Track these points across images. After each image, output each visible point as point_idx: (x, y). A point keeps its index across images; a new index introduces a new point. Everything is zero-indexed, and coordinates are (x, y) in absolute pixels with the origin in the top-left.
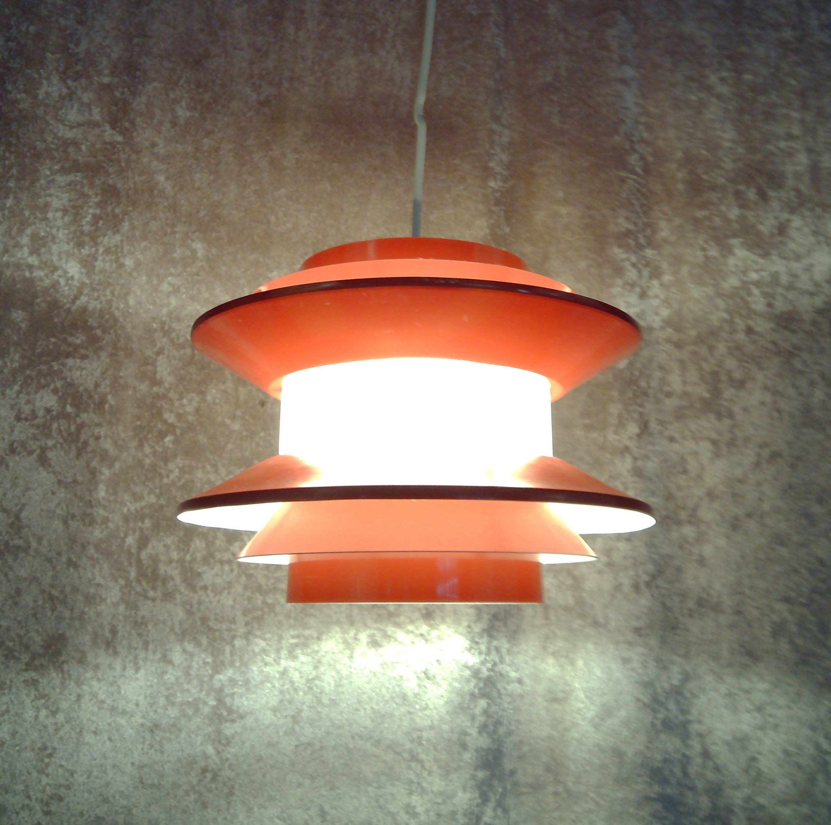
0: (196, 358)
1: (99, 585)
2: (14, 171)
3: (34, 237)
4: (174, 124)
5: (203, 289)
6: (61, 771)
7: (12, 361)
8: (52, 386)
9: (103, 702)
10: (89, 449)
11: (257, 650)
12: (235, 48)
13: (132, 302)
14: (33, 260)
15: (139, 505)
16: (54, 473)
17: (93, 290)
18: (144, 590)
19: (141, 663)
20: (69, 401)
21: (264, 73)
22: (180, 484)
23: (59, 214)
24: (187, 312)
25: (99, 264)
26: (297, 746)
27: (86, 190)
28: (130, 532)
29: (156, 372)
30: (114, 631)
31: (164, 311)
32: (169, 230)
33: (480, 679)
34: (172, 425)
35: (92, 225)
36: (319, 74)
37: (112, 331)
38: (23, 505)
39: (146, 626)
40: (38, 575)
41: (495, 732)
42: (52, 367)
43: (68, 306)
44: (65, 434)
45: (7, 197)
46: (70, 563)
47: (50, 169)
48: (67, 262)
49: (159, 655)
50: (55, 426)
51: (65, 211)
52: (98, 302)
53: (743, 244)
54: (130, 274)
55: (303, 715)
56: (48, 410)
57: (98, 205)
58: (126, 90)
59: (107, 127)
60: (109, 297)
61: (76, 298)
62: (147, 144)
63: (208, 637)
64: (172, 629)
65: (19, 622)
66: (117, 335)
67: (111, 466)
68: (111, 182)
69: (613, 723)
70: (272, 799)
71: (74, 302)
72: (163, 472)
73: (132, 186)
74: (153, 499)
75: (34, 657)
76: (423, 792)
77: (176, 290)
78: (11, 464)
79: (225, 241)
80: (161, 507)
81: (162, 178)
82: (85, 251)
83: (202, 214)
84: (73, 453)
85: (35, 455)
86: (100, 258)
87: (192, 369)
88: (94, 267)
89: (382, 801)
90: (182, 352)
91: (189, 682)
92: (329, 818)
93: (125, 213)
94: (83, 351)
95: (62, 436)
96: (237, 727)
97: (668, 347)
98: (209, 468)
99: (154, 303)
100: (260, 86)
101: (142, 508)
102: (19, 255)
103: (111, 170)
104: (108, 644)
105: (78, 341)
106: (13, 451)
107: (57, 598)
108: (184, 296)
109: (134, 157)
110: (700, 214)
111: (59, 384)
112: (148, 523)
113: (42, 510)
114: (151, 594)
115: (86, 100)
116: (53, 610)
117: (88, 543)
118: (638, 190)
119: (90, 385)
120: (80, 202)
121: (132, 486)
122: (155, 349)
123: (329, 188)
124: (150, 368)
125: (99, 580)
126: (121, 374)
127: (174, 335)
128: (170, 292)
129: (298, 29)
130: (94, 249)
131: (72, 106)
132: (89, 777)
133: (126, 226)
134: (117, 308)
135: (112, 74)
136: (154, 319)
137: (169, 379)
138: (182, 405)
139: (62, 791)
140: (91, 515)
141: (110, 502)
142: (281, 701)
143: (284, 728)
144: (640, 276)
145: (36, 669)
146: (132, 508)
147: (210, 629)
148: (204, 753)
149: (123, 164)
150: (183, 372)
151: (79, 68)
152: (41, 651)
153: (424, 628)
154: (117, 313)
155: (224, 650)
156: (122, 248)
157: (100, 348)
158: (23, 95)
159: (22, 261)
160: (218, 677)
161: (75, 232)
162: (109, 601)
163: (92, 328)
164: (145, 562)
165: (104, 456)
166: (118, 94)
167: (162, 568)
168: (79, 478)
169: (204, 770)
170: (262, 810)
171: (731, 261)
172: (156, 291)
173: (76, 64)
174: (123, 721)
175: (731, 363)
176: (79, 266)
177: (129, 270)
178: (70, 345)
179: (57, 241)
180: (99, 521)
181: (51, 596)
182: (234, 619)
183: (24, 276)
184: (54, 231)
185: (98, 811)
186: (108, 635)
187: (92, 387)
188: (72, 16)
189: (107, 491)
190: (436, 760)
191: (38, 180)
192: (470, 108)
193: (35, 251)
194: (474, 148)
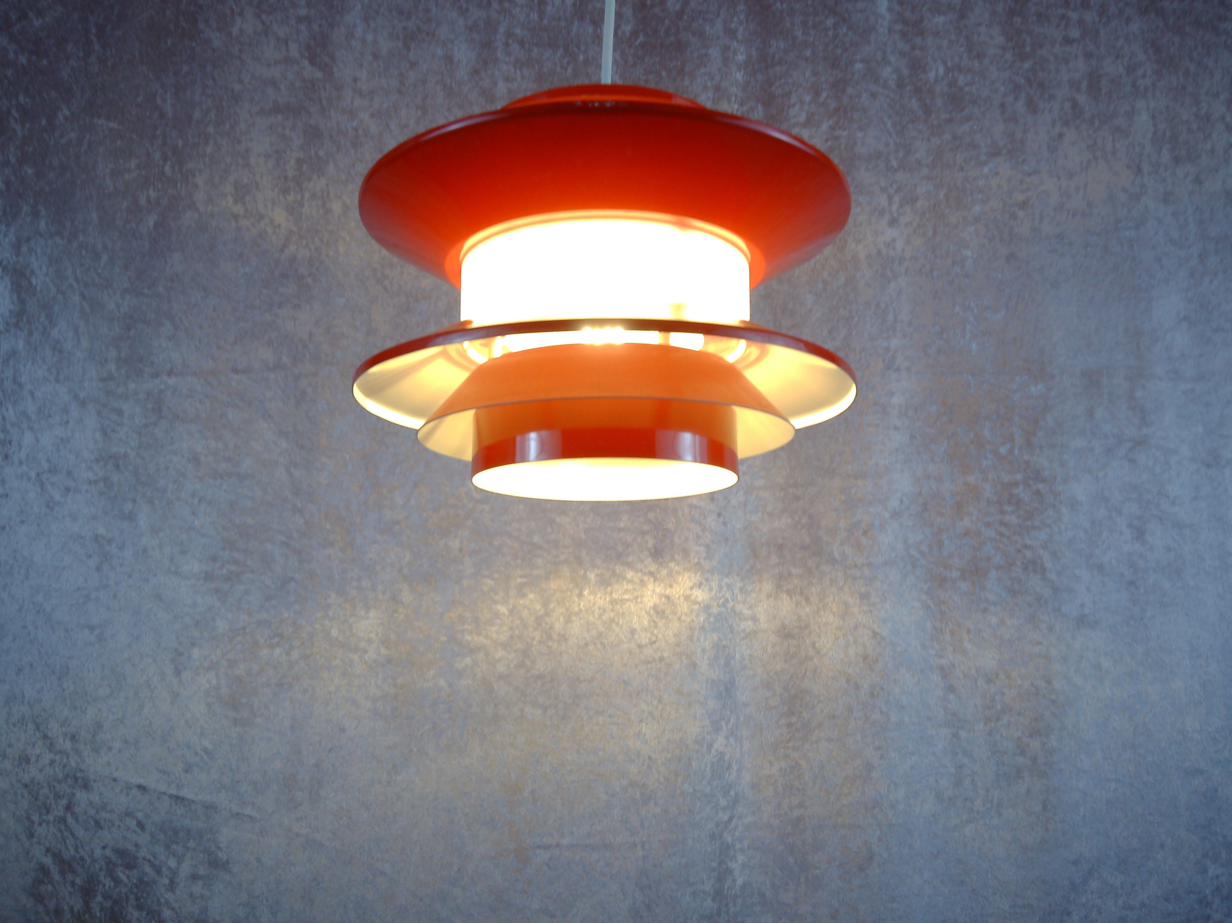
2: (213, 115)
3: (237, 185)
4: (376, 56)
8: (266, 337)
10: (308, 398)
11: (485, 588)
14: (238, 209)
16: (275, 423)
17: (302, 237)
19: (371, 603)
23: (262, 160)
25: (306, 210)
26: (527, 678)
27: (288, 132)
33: (709, 615)
35: (296, 170)
37: (323, 279)
39: (375, 568)
43: (277, 255)
45: (207, 144)
47: (249, 112)
48: (272, 210)
49: (388, 596)
51: (268, 156)
52: (307, 250)
55: (533, 649)
57: (301, 147)
58: (324, 21)
59: (306, 63)
60: (318, 245)
61: (284, 247)
62: (348, 79)
66: (329, 283)
68: (313, 122)
71: (282, 251)
73: (335, 126)
82: (291, 198)
84: (292, 403)
86: (306, 204)
88: (301, 213)
93: (329, 155)
94: (294, 301)
96: (468, 661)
100: (467, 10)
102: (224, 204)
103: (312, 110)
105: (290, 291)
109: (335, 94)
111: (273, 335)
115: (282, 35)
119: (304, 335)
120: (282, 145)
126: (335, 323)
130: (299, 195)
131: (268, 43)
133: (331, 168)
134: (327, 256)
142: (511, 637)
143: (515, 663)
144: (890, 204)
148: (437, 686)
149: (324, 102)
153: (653, 568)
154: (327, 261)
155: (453, 589)
156: (328, 193)
157: (312, 297)
158: (217, 34)
159: (227, 211)
160: (448, 615)
161: (279, 178)
163: (303, 277)
174: (356, 657)
176: (285, 213)
178: (281, 295)
179: (261, 188)
184: (258, 178)
187: (306, 337)
191: (238, 124)
192: (701, 21)
193: (239, 199)
194: (705, 66)
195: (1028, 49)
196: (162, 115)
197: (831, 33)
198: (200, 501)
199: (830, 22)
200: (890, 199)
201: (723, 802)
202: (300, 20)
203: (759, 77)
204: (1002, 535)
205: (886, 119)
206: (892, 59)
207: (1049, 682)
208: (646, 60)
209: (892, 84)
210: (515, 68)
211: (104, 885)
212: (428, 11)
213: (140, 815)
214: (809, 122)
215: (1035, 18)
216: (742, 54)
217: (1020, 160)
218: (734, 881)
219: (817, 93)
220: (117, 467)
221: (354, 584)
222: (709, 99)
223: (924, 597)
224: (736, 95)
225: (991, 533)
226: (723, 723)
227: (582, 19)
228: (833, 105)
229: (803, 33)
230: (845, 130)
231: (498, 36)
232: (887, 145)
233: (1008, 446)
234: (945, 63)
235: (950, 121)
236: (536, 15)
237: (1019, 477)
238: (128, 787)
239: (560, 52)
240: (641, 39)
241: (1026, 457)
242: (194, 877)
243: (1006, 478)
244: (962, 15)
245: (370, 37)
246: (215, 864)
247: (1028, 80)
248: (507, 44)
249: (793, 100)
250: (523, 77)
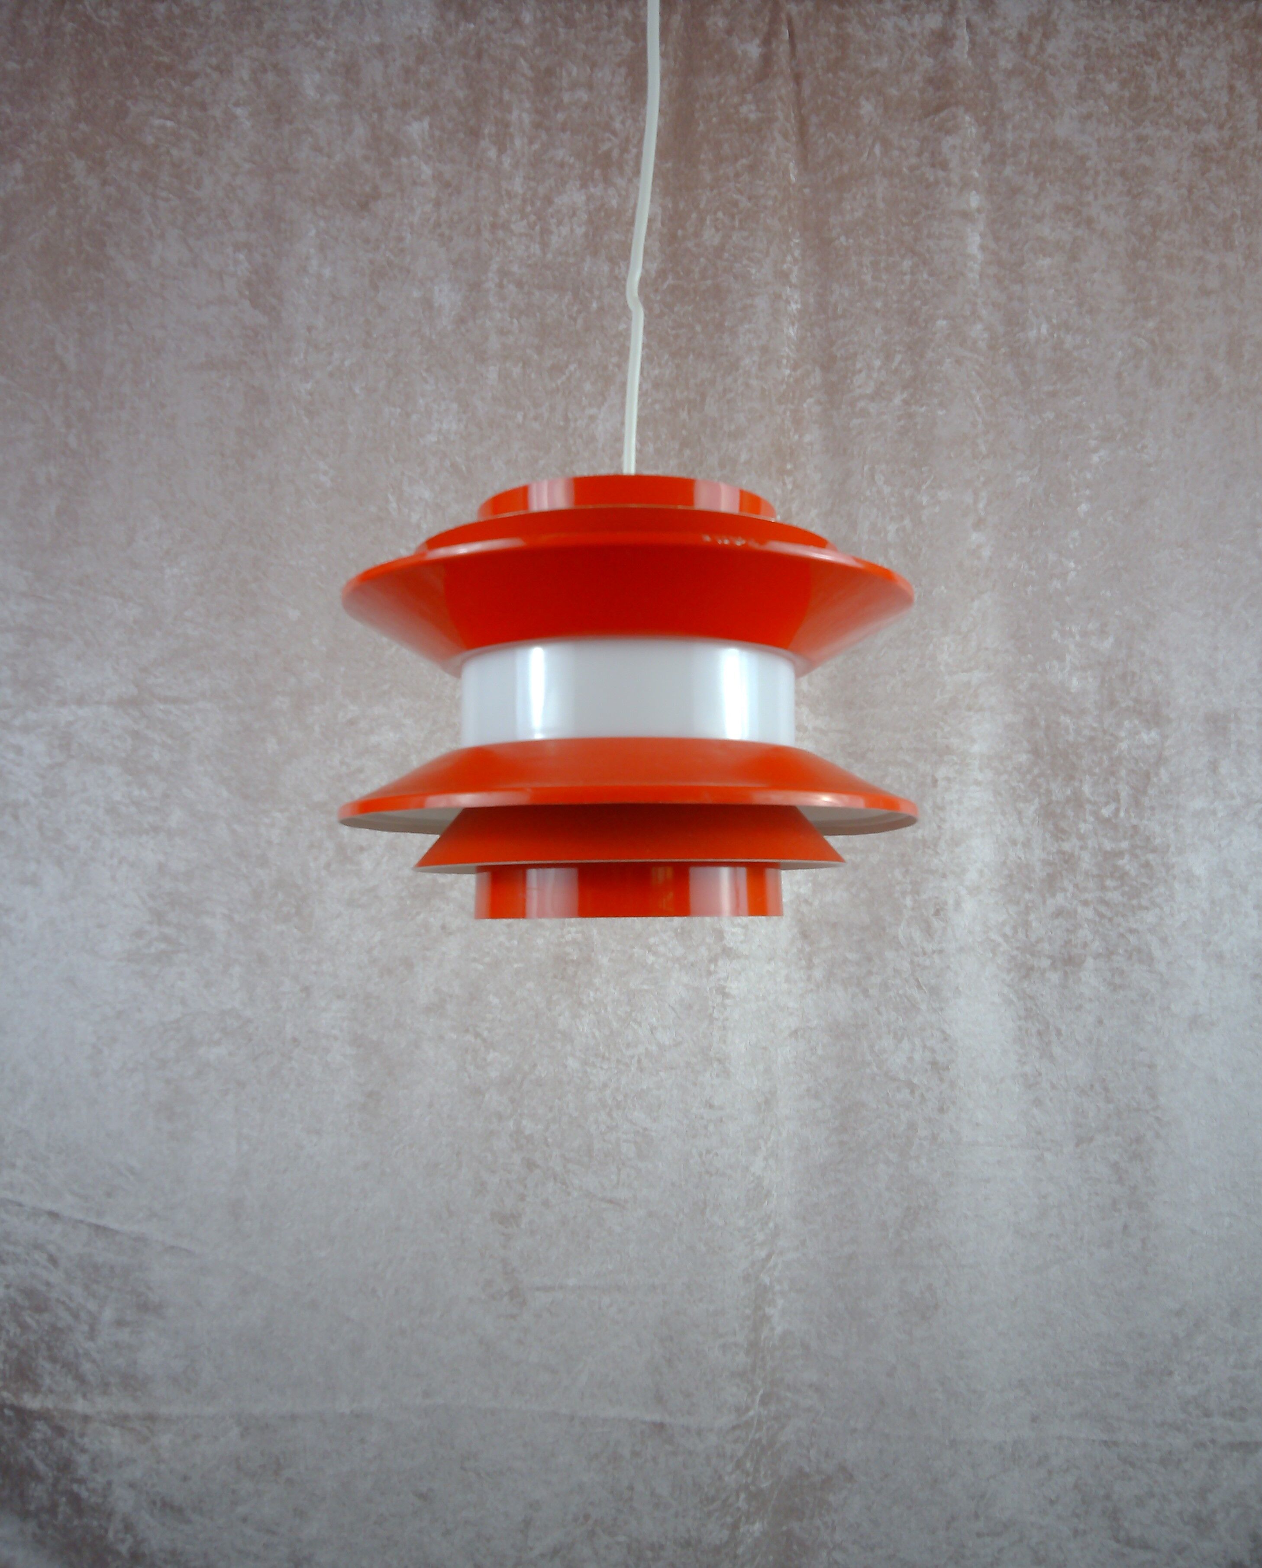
2: (128, 370)
4: (335, 298)
12: (415, 183)
21: (456, 217)
27: (224, 394)
35: (236, 443)
36: (533, 218)
45: (122, 408)
47: (175, 366)
57: (242, 414)
58: (268, 250)
62: (301, 327)
68: (256, 382)
82: (230, 479)
86: (250, 488)
93: (277, 426)
100: (451, 239)
103: (255, 366)
109: (284, 346)
120: (218, 411)
129: (501, 150)
130: (241, 476)
131: (198, 276)
135: (248, 227)
143: (510, 1067)
149: (271, 357)
151: (202, 220)
188: (188, 145)
192: (745, 262)
194: (750, 322)
195: (1153, 302)
196: (63, 368)
197: (908, 278)
198: (120, 863)
199: (907, 264)
200: (976, 494)
201: (760, 1237)
202: (237, 248)
203: (817, 331)
204: (1101, 916)
205: (974, 392)
206: (984, 312)
207: (1153, 1096)
208: (676, 309)
209: (982, 345)
210: (511, 317)
211: (8, 1332)
212: (401, 239)
213: (52, 1248)
214: (877, 395)
215: (1164, 261)
216: (796, 302)
217: (1139, 446)
218: (772, 1329)
219: (889, 357)
220: (16, 817)
221: (313, 968)
222: (754, 362)
223: (1006, 990)
224: (788, 358)
225: (1089, 913)
226: (761, 1142)
227: (595, 254)
228: (909, 373)
229: (874, 278)
230: (922, 406)
231: (490, 275)
232: (974, 425)
233: (1113, 806)
234: (1049, 320)
235: (1053, 394)
236: (537, 246)
237: (1125, 845)
238: (36, 1213)
239: (568, 297)
240: (670, 281)
241: (1134, 821)
242: (120, 1323)
243: (1108, 846)
244: (1074, 258)
245: (327, 272)
246: (144, 1307)
247: (1152, 342)
248: (501, 286)
249: (859, 366)
250: (521, 330)
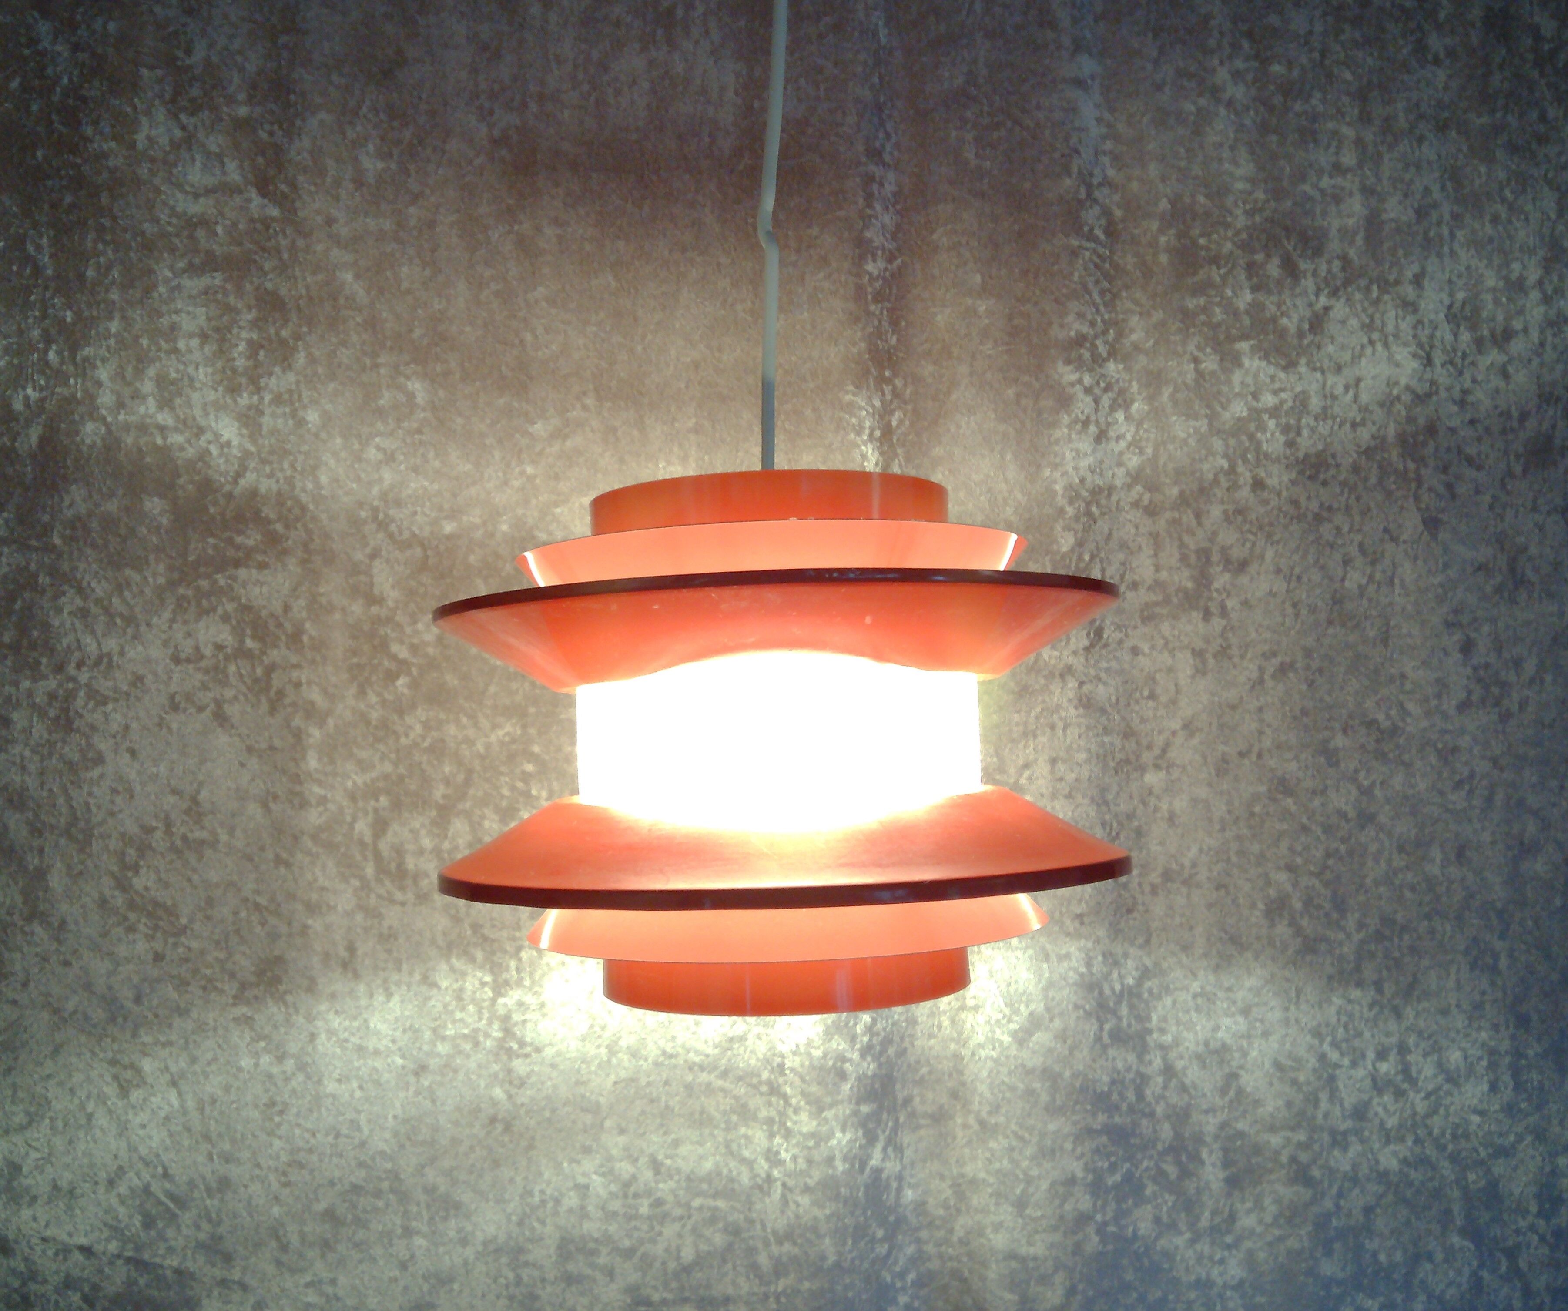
0: (431, 561)
1: (323, 889)
3: (161, 381)
4: (359, 183)
5: (431, 455)
6: (297, 1131)
7: (154, 575)
8: (220, 610)
9: (346, 1041)
10: (287, 701)
13: (324, 479)
14: (165, 418)
15: (368, 777)
16: (240, 735)
17: (264, 462)
18: (388, 892)
19: (393, 988)
20: (248, 631)
22: (426, 744)
23: (195, 342)
24: (410, 492)
25: (266, 421)
26: (615, 1083)
27: (232, 300)
28: (360, 814)
29: (372, 584)
30: (351, 949)
31: (375, 491)
32: (368, 361)
34: (403, 662)
35: (249, 358)
37: (299, 525)
38: (201, 784)
39: (396, 939)
40: (235, 878)
41: (881, 1053)
42: (216, 582)
43: (228, 488)
44: (249, 681)
45: (111, 318)
46: (278, 861)
47: (171, 268)
48: (217, 418)
49: (417, 977)
50: (232, 669)
51: (204, 337)
52: (274, 480)
53: (1254, 350)
54: (316, 435)
56: (219, 647)
57: (255, 324)
58: (276, 127)
59: (253, 193)
60: (289, 473)
61: (239, 475)
62: (319, 219)
63: (484, 950)
64: (433, 941)
65: (217, 943)
66: (309, 532)
67: (322, 724)
68: (269, 286)
69: (1041, 1038)
70: (587, 1150)
71: (235, 482)
72: (400, 729)
73: (304, 292)
74: (388, 768)
75: (243, 986)
76: (788, 1134)
77: (390, 458)
78: (174, 726)
79: (458, 376)
80: (401, 778)
81: (349, 277)
82: (244, 400)
83: (417, 333)
84: (265, 706)
85: (208, 713)
86: (267, 411)
87: (426, 578)
88: (260, 426)
89: (734, 1147)
90: (408, 553)
91: (463, 1009)
92: (663, 1170)
93: (298, 337)
94: (260, 558)
95: (244, 683)
97: (1135, 515)
98: (464, 720)
99: (358, 479)
101: (373, 781)
102: (142, 410)
103: (267, 266)
104: (345, 965)
105: (251, 542)
106: (175, 707)
107: (266, 908)
108: (402, 467)
109: (301, 243)
110: (1191, 303)
111: (230, 607)
112: (384, 801)
113: (229, 789)
114: (399, 896)
115: (214, 148)
116: (263, 924)
117: (303, 833)
118: (1096, 266)
119: (277, 607)
120: (225, 319)
121: (355, 750)
122: (368, 550)
123: (613, 284)
124: (363, 578)
125: (322, 881)
126: (322, 590)
127: (393, 528)
128: (381, 462)
130: (256, 397)
131: (193, 160)
132: (337, 1136)
134: (304, 490)
135: (250, 100)
136: (361, 504)
137: (393, 595)
138: (416, 632)
139: (302, 1156)
140: (299, 794)
141: (326, 774)
145: (248, 1003)
146: (360, 781)
147: (485, 939)
148: (491, 1098)
149: (286, 256)
150: (413, 583)
151: (195, 92)
152: (253, 979)
154: (304, 498)
155: (508, 966)
156: (300, 396)
157: (285, 552)
158: (113, 144)
159: (148, 420)
160: (501, 1001)
161: (223, 370)
162: (340, 908)
163: (269, 522)
164: (385, 854)
165: (311, 712)
166: (264, 135)
167: (410, 863)
168: (277, 742)
169: (493, 1120)
170: (574, 1165)
171: (1237, 377)
172: (359, 459)
173: (191, 86)
175: (1228, 537)
176: (236, 424)
177: (314, 430)
178: (238, 548)
179: (198, 385)
180: (313, 801)
181: (257, 907)
182: (518, 923)
183: (155, 444)
184: (191, 370)
185: (353, 1179)
186: (343, 953)
187: (279, 611)
189: (320, 759)
190: (803, 1094)
191: (155, 286)
193: (165, 403)
